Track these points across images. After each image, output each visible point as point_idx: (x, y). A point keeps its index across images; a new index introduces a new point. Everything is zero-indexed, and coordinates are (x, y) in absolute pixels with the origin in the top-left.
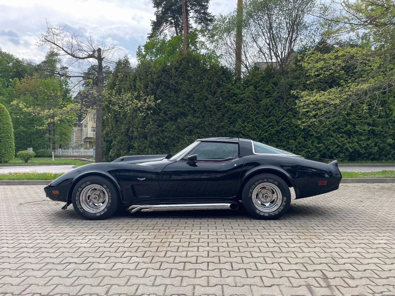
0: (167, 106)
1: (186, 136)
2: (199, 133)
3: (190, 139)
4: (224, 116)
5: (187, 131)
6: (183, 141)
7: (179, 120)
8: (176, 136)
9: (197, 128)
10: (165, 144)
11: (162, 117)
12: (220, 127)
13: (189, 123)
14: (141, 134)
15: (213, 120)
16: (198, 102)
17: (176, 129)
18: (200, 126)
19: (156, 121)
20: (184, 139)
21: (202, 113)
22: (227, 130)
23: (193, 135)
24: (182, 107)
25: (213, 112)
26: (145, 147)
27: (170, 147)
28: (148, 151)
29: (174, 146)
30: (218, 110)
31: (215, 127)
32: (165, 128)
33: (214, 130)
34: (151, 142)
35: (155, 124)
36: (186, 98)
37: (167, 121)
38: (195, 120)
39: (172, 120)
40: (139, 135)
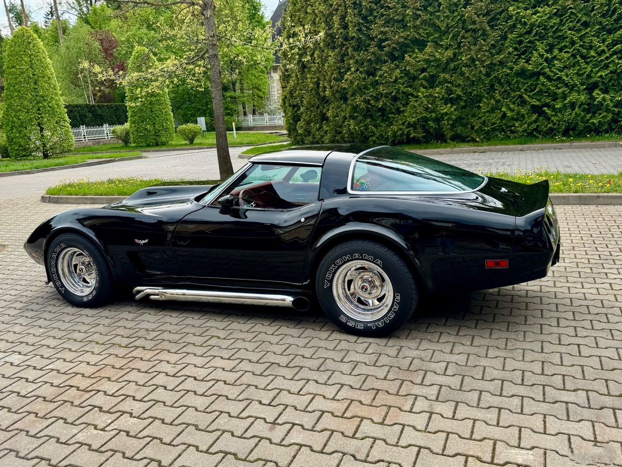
0: (382, 29)
1: (422, 90)
2: (450, 82)
3: (431, 95)
4: (504, 38)
5: (424, 78)
6: (416, 101)
7: (407, 57)
8: (403, 92)
9: (444, 70)
10: (382, 110)
11: (373, 53)
12: (495, 65)
13: (427, 61)
14: (337, 91)
15: (480, 50)
16: (447, 13)
17: (402, 77)
18: (452, 65)
19: (363, 64)
20: (417, 97)
21: (455, 37)
22: (511, 69)
23: (437, 86)
24: (415, 27)
25: (480, 32)
26: (345, 118)
27: (390, 115)
28: (350, 125)
29: (399, 112)
30: (492, 27)
31: (484, 66)
32: (380, 76)
33: (481, 72)
34: (355, 108)
35: (361, 69)
36: (422, 6)
37: (386, 62)
38: (440, 53)
39: (393, 58)
40: (334, 94)
